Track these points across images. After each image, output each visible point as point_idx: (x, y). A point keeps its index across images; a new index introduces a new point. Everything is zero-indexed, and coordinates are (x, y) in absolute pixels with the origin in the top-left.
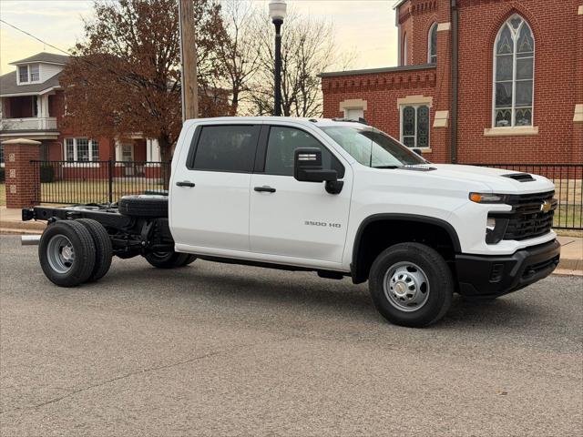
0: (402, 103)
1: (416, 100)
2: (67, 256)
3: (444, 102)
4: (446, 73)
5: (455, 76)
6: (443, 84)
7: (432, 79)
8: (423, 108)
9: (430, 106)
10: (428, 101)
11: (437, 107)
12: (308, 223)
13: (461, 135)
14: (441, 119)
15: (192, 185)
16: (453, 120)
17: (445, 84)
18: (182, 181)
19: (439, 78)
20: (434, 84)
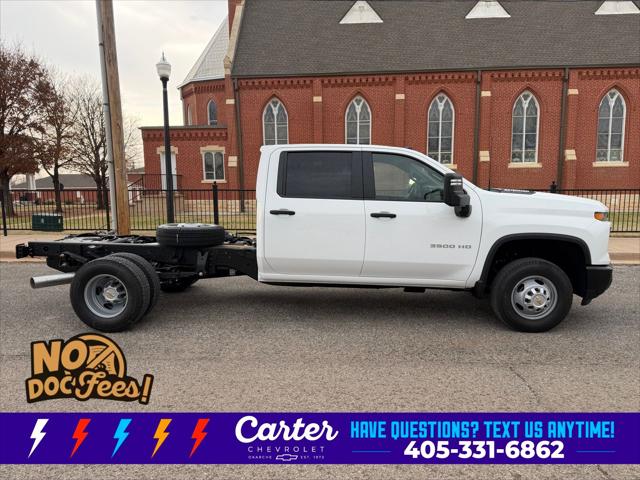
0: (203, 150)
1: (214, 148)
2: (111, 296)
3: (234, 151)
4: (234, 133)
5: (240, 135)
6: (233, 139)
7: (224, 135)
8: (219, 154)
9: (224, 153)
10: (222, 149)
11: (229, 154)
12: (433, 246)
13: (246, 172)
14: (233, 161)
15: (292, 213)
16: (239, 162)
17: (234, 139)
18: (277, 209)
19: (229, 136)
20: (226, 138)
